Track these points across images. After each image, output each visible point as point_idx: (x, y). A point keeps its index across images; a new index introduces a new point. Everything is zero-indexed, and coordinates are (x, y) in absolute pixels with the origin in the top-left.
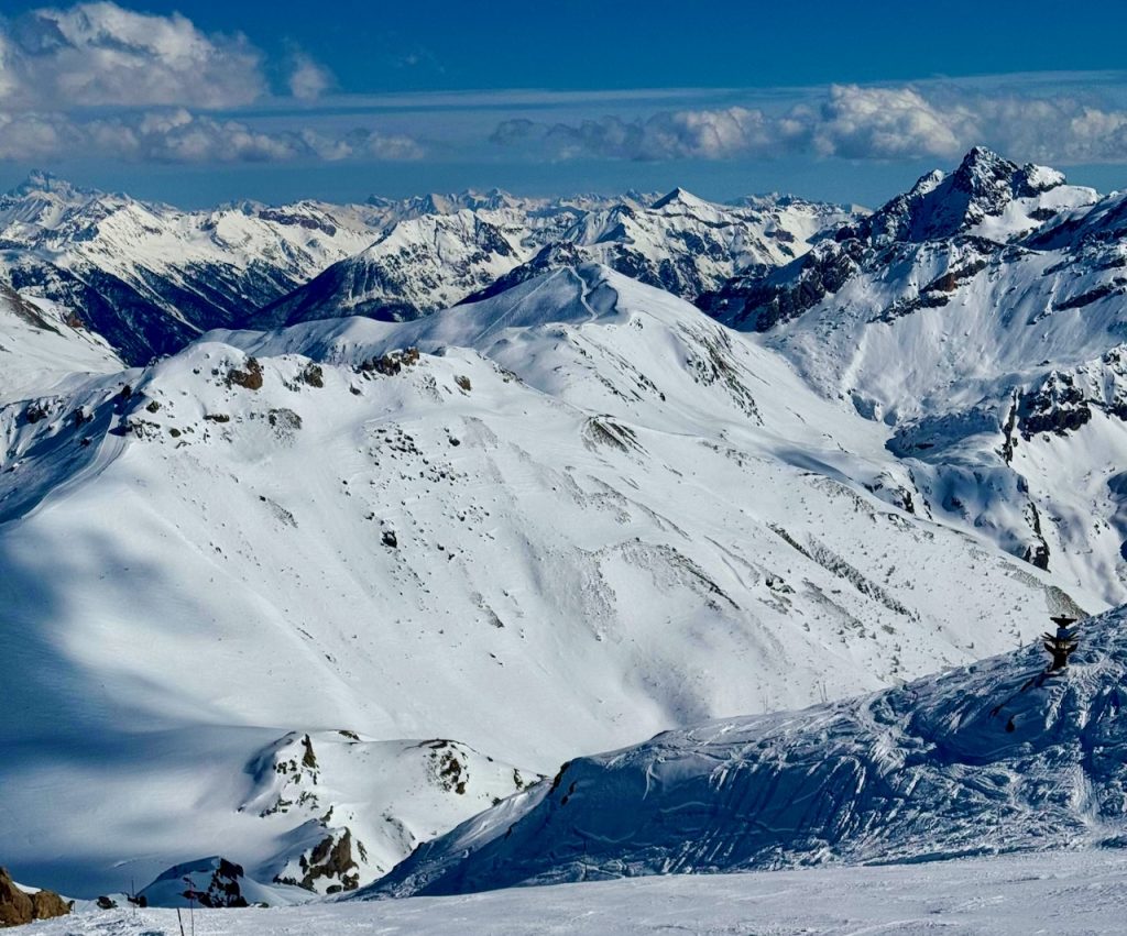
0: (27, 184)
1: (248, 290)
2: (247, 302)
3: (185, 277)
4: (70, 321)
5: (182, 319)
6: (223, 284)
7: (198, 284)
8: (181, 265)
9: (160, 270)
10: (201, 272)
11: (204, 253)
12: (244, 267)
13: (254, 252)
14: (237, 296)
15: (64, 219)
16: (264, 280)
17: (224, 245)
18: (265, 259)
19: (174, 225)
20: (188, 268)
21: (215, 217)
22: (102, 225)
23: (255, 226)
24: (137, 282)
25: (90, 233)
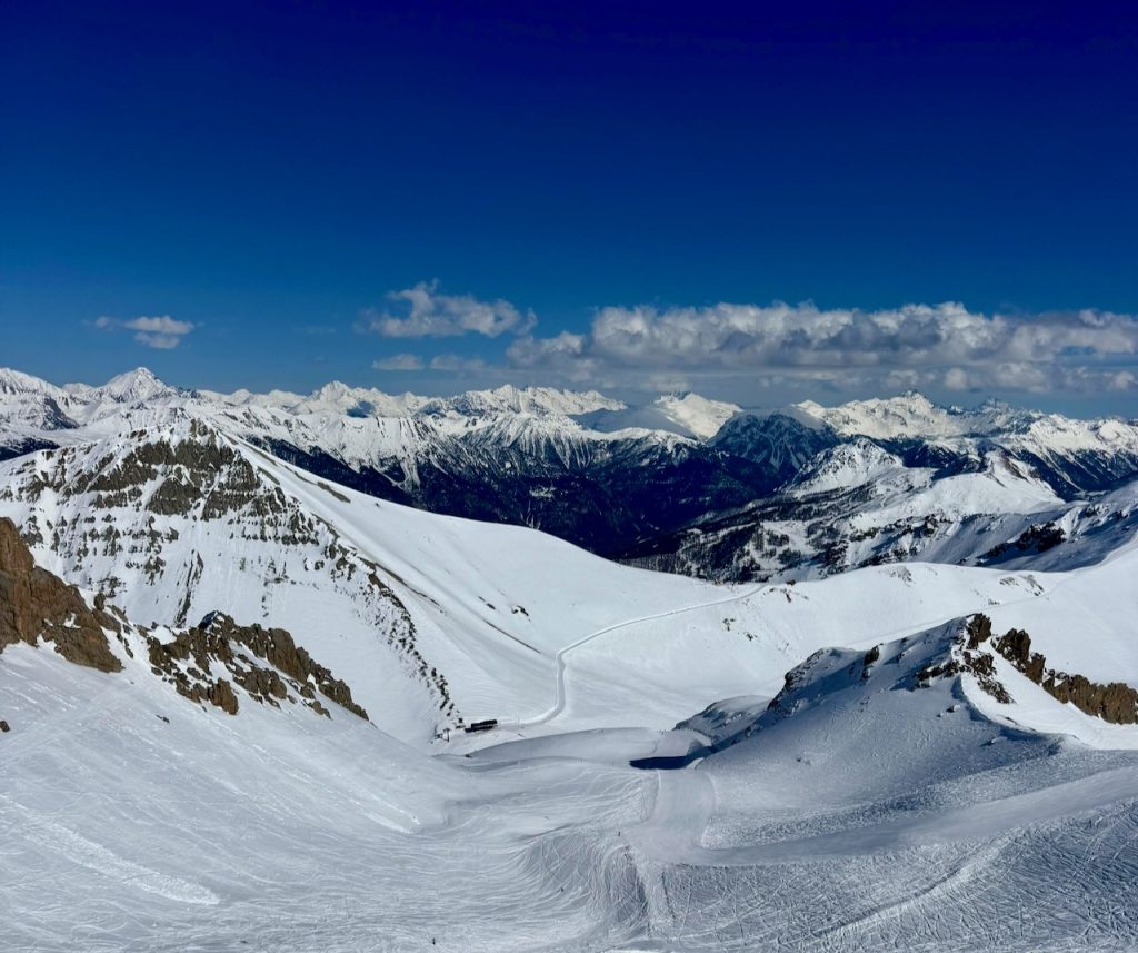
0: (984, 404)
1: (1112, 467)
2: (1110, 473)
3: (1076, 457)
4: (1033, 475)
5: (1069, 481)
6: (1098, 463)
7: (1082, 461)
8: (1074, 450)
9: (1061, 452)
10: (1086, 455)
11: (1088, 443)
12: (1112, 453)
13: (1121, 444)
14: (1105, 469)
15: (1008, 423)
16: (1124, 461)
17: (1103, 439)
18: (1126, 449)
19: (1074, 427)
20: (1078, 452)
21: (1100, 423)
22: (1033, 426)
23: (1123, 429)
24: (1047, 459)
25: (1025, 430)
